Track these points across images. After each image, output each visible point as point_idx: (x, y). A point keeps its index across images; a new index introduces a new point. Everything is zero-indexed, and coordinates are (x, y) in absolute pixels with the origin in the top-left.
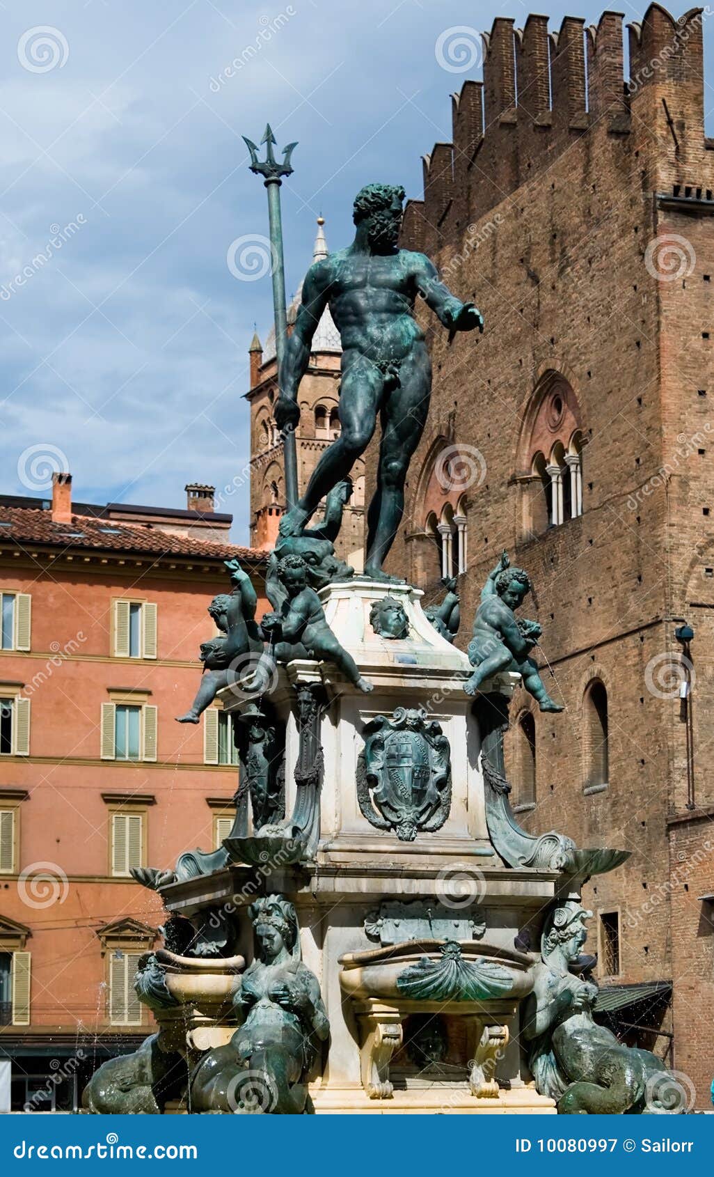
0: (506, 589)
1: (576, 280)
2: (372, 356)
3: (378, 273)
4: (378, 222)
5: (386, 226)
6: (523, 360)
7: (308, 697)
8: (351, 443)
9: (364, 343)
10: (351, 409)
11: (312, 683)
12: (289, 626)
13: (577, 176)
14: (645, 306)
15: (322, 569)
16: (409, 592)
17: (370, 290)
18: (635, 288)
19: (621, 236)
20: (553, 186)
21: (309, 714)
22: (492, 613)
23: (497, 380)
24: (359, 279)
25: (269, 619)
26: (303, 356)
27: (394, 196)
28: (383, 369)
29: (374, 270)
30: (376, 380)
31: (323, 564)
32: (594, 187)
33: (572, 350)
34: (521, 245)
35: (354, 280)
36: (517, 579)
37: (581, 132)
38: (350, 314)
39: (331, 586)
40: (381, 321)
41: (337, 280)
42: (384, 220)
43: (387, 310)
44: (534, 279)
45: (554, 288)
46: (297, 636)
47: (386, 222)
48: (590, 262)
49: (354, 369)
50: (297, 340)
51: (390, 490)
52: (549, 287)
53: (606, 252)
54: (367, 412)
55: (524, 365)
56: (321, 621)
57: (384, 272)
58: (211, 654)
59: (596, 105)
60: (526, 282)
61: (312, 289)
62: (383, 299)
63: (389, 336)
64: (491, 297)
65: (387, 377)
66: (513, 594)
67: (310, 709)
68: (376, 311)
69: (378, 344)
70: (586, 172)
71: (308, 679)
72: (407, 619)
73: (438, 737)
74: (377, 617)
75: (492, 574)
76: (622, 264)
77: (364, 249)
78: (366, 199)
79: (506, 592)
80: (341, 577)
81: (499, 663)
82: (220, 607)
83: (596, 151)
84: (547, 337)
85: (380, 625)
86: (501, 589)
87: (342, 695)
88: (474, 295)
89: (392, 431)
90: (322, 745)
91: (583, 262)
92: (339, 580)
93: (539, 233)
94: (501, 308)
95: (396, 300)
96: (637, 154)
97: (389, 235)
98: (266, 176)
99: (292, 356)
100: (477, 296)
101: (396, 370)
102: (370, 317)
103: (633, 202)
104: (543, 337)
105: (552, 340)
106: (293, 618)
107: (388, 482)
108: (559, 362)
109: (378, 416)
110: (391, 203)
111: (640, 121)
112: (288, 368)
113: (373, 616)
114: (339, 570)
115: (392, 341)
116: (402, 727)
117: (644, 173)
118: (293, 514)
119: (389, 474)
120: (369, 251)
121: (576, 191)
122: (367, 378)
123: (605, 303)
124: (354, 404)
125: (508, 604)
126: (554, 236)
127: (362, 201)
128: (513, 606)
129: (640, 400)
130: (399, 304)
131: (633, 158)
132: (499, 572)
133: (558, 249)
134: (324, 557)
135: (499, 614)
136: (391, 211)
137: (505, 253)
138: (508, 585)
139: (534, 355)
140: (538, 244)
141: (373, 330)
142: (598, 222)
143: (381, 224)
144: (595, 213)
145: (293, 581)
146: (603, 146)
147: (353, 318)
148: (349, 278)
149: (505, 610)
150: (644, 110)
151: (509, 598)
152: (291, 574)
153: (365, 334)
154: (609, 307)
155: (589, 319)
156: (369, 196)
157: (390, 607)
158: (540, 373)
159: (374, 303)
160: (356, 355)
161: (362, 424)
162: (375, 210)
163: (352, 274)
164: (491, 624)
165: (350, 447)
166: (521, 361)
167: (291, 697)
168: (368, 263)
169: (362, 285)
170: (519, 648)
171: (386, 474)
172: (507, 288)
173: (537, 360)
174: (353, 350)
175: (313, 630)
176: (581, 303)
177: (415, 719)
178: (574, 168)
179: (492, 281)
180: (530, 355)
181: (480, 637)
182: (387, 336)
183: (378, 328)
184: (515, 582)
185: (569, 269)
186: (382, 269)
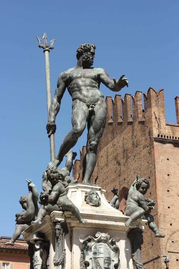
0: (140, 186)
1: (131, 162)
2: (84, 102)
3: (86, 73)
4: (86, 56)
5: (89, 57)
6: (116, 185)
7: (59, 227)
8: (76, 130)
9: (81, 97)
10: (76, 118)
11: (61, 221)
12: (52, 197)
13: (130, 134)
14: (151, 167)
15: (65, 181)
16: (100, 189)
17: (83, 79)
18: (148, 162)
19: (143, 149)
20: (124, 138)
21: (60, 235)
22: (135, 196)
23: (109, 192)
24: (79, 75)
25: (43, 194)
26: (57, 106)
27: (92, 47)
28: (88, 106)
29: (85, 73)
30: (86, 110)
31: (65, 179)
32: (135, 137)
33: (130, 181)
34: (115, 154)
35: (77, 76)
36: (145, 182)
37: (131, 123)
38: (75, 87)
39: (69, 186)
40: (88, 89)
41: (71, 76)
42: (88, 55)
43: (89, 86)
44: (119, 164)
45: (124, 165)
46: (55, 201)
47: (89, 56)
48: (135, 157)
49: (77, 106)
50: (55, 100)
51: (91, 153)
52: (123, 165)
53: (139, 154)
54: (83, 120)
55: (116, 186)
56: (65, 196)
57: (89, 73)
58: (20, 218)
59: (135, 115)
60: (117, 164)
61: (61, 81)
62: (88, 81)
63: (91, 94)
64: (107, 169)
65: (90, 109)
66: (143, 188)
67: (60, 232)
68: (85, 86)
69: (87, 97)
70: (133, 133)
71: (60, 219)
72: (100, 199)
73: (114, 246)
74: (88, 197)
75: (133, 184)
76: (144, 156)
77: (81, 67)
78: (81, 48)
79: (140, 187)
80: (72, 184)
81: (140, 214)
82: (24, 199)
83: (136, 127)
84: (123, 178)
85: (89, 200)
86: (138, 187)
87: (74, 227)
88: (102, 169)
89: (92, 129)
90: (65, 248)
91: (132, 157)
92: (72, 185)
93: (120, 150)
94: (110, 172)
95: (93, 83)
96: (147, 127)
97: (90, 60)
98: (44, 49)
99: (53, 106)
100: (103, 169)
101: (94, 106)
102: (83, 88)
103: (146, 139)
104: (122, 178)
105: (124, 179)
106: (54, 194)
107: (91, 150)
108: (127, 185)
109: (87, 123)
110: (91, 49)
111: (148, 118)
112: (52, 110)
113: (86, 197)
114: (72, 181)
115: (92, 96)
116: (99, 241)
117: (149, 131)
118: (54, 162)
119: (91, 146)
120: (82, 67)
121: (130, 138)
122: (83, 108)
123: (139, 167)
124: (78, 117)
125: (141, 192)
126: (124, 151)
127: (80, 49)
128: (143, 193)
129: (150, 193)
130: (94, 84)
131: (146, 128)
132: (135, 183)
133: (125, 154)
134: (65, 176)
135: (138, 196)
136: (91, 53)
137: (110, 157)
138: (141, 184)
139: (119, 183)
140: (120, 153)
141: (84, 92)
142: (137, 146)
143: (87, 56)
144: (135, 144)
145: (54, 179)
146: (137, 126)
147: (76, 89)
148: (75, 75)
149: (140, 195)
150: (149, 115)
151: (141, 189)
152: (53, 176)
153: (81, 93)
154: (140, 168)
155: (135, 172)
156: (82, 47)
157: (93, 193)
158: (121, 188)
159: (85, 83)
160: (78, 101)
161: (81, 123)
162: (85, 52)
163: (76, 74)
164: (135, 200)
165: (76, 132)
166: (115, 185)
167: (52, 229)
168: (82, 71)
169: (80, 77)
170: (147, 210)
171: (90, 147)
172: (111, 166)
173: (120, 185)
174: (77, 100)
175: (61, 199)
176: (132, 168)
177: (105, 237)
178: (129, 132)
179: (107, 165)
180: (118, 184)
181: (130, 205)
182: (90, 94)
183: (86, 91)
184: (144, 183)
185: (129, 159)
186: (87, 72)
